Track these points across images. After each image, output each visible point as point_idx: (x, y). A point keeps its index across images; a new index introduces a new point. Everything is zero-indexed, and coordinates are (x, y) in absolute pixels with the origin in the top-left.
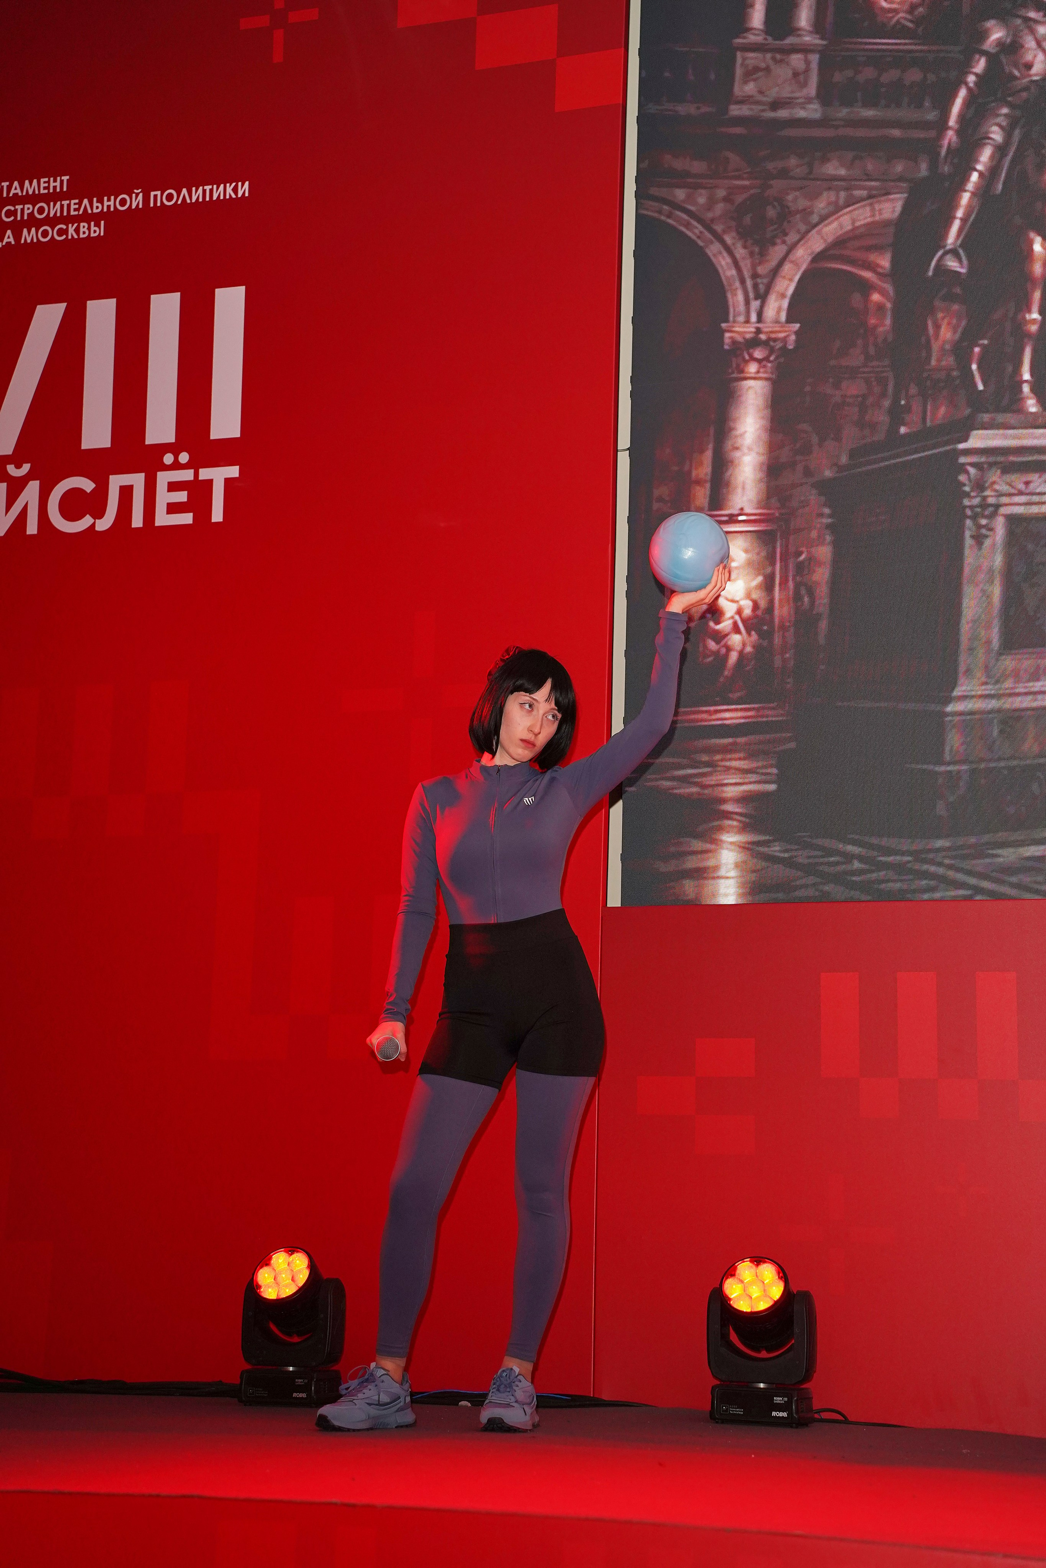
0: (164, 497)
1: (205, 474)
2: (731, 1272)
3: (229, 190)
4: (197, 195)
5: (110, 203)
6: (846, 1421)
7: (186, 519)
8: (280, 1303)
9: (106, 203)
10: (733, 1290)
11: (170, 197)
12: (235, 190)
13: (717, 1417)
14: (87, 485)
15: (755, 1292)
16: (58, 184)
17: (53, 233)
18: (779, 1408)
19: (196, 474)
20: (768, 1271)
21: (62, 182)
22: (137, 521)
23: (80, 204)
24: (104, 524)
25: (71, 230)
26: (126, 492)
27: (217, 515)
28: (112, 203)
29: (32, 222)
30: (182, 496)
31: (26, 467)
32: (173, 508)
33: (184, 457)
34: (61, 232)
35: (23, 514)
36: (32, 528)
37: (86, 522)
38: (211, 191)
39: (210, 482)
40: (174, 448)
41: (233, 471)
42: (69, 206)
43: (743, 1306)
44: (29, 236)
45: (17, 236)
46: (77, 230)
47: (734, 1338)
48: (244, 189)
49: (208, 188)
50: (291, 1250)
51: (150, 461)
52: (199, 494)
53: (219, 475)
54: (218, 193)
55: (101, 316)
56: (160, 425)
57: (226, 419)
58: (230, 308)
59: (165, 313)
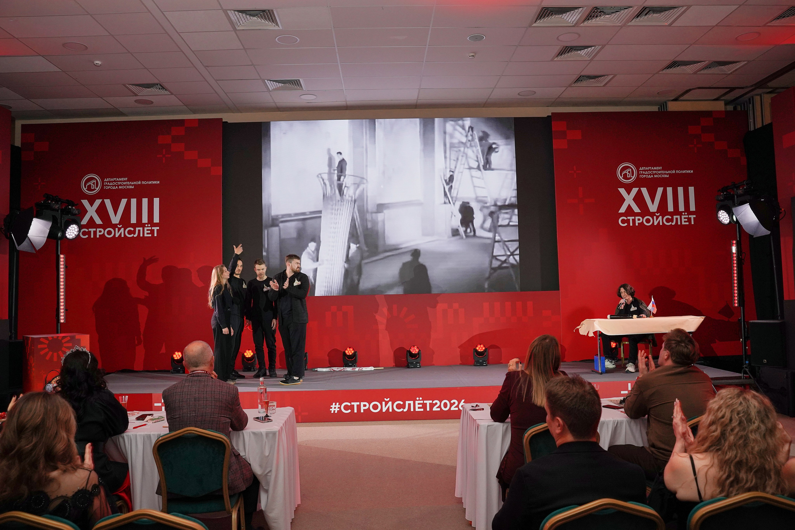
0: (146, 232)
1: (153, 228)
2: (245, 352)
3: (156, 182)
4: (150, 183)
5: (135, 183)
7: (150, 235)
8: (177, 360)
10: (246, 354)
11: (145, 183)
12: (157, 182)
14: (132, 229)
15: (249, 354)
16: (125, 179)
17: (125, 187)
18: (252, 369)
19: (152, 228)
20: (250, 351)
22: (141, 235)
23: (129, 183)
24: (135, 236)
25: (128, 187)
26: (139, 231)
27: (155, 235)
29: (121, 185)
30: (149, 232)
31: (121, 226)
32: (147, 234)
33: (149, 225)
34: (126, 187)
35: (121, 234)
36: (123, 236)
37: (132, 235)
39: (154, 230)
40: (148, 224)
41: (158, 228)
42: (127, 183)
43: (247, 356)
44: (120, 187)
45: (118, 187)
47: (245, 360)
48: (158, 182)
49: (152, 182)
50: (178, 352)
51: (143, 226)
52: (152, 232)
53: (156, 229)
54: (154, 182)
55: (134, 201)
56: (145, 220)
57: (156, 220)
58: (156, 201)
59: (145, 201)
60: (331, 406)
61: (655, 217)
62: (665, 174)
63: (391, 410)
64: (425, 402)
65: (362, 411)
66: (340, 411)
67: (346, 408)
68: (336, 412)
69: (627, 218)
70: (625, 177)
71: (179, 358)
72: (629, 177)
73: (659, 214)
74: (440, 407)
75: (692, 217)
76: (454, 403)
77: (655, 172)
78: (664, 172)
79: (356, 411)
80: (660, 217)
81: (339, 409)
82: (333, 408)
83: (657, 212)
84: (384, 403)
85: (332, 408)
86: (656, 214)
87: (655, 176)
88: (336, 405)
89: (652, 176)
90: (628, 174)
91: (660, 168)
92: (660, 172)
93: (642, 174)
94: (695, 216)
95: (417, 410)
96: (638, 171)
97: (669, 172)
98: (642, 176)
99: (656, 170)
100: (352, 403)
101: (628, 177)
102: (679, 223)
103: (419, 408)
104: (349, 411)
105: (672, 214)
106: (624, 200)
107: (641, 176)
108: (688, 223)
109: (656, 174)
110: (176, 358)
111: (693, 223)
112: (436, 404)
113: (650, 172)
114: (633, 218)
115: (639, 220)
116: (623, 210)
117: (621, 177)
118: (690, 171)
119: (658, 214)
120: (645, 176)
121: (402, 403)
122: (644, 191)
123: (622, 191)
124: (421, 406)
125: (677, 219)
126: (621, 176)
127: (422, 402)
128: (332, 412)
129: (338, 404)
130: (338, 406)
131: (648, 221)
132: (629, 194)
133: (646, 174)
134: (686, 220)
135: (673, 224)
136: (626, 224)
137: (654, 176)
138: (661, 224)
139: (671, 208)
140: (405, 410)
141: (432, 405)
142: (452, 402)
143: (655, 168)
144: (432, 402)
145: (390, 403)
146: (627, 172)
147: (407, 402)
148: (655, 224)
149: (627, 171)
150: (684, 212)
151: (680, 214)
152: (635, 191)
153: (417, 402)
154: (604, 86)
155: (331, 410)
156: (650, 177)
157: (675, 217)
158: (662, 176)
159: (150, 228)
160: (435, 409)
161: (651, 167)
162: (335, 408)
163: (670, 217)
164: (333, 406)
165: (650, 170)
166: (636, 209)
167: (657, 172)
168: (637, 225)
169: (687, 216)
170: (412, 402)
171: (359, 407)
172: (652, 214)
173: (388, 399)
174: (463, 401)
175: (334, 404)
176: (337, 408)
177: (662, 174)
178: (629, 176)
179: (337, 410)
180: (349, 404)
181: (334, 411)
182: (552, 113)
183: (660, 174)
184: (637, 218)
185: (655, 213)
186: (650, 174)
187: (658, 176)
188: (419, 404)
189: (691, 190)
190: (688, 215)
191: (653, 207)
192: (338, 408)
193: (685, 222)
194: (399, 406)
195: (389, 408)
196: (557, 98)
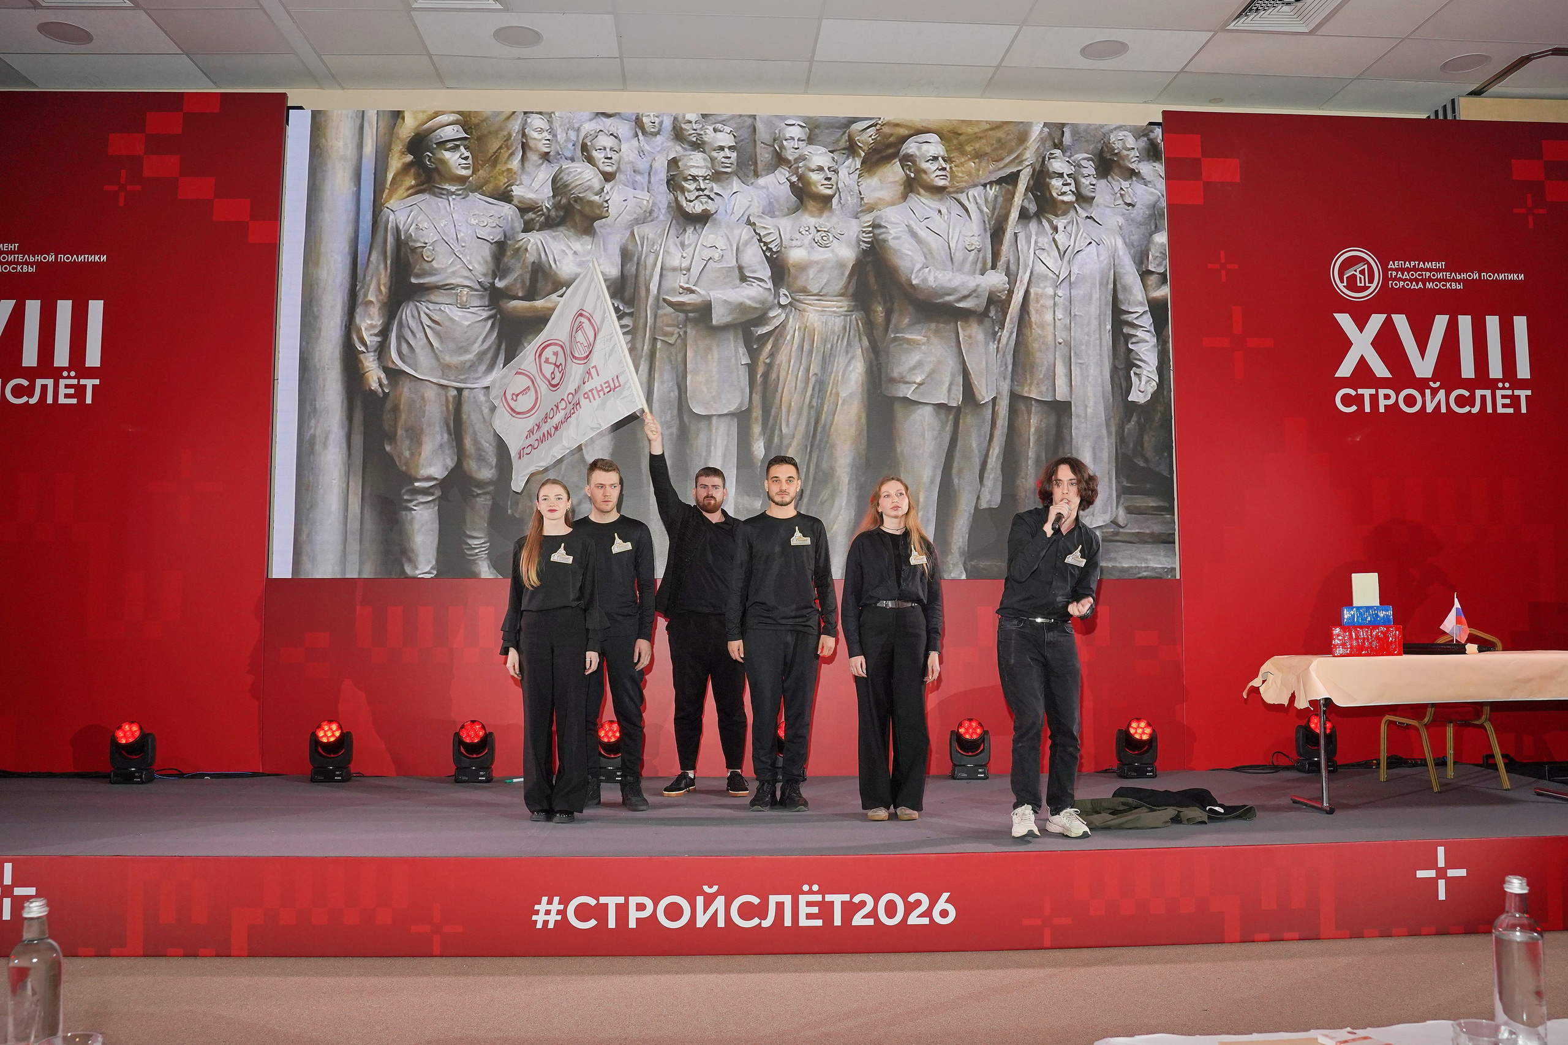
0: (62, 391)
1: (82, 382)
2: (320, 727)
3: (97, 258)
4: (81, 258)
5: (38, 258)
6: (364, 776)
7: (74, 401)
8: (127, 745)
9: (36, 258)
10: (321, 734)
11: (68, 258)
12: (100, 258)
13: (313, 780)
14: (25, 383)
15: (329, 734)
16: (13, 247)
17: (10, 268)
18: (338, 776)
19: (79, 382)
20: (334, 727)
21: (15, 246)
22: (50, 400)
23: (24, 257)
24: (33, 401)
25: (19, 268)
26: (44, 388)
27: (89, 401)
28: (39, 258)
29: (1, 263)
30: (72, 391)
32: (67, 396)
33: (73, 374)
34: (13, 269)
37: (25, 399)
38: (88, 257)
39: (85, 386)
40: (68, 369)
41: (97, 382)
42: (18, 257)
43: (325, 740)
46: (22, 268)
47: (320, 750)
48: (104, 258)
49: (86, 256)
50: (131, 723)
51: (56, 374)
52: (80, 391)
53: (90, 383)
54: (91, 258)
55: (33, 308)
56: (61, 357)
57: (93, 358)
58: (96, 309)
59: (64, 309)
60: (537, 907)
61: (1428, 392)
62: (1454, 280)
63: (721, 923)
64: (829, 898)
65: (632, 924)
66: (563, 924)
67: (583, 912)
68: (551, 926)
69: (1357, 392)
70: (1352, 284)
71: (131, 740)
72: (1363, 285)
73: (1438, 384)
74: (873, 914)
75: (1523, 394)
76: (918, 903)
77: (1428, 274)
78: (1451, 274)
79: (612, 924)
80: (1442, 393)
81: (559, 918)
82: (542, 912)
83: (1434, 379)
84: (700, 900)
85: (537, 912)
86: (1431, 384)
87: (1429, 285)
88: (550, 902)
89: (1420, 285)
90: (1360, 278)
91: (1441, 265)
92: (1440, 275)
93: (1396, 279)
94: (1529, 392)
95: (803, 922)
96: (1385, 270)
97: (1464, 276)
98: (1396, 285)
99: (1430, 270)
100: (603, 900)
101: (1359, 284)
102: (1490, 410)
103: (809, 916)
104: (593, 923)
105: (1470, 385)
106: (1349, 344)
107: (1392, 284)
108: (1511, 411)
109: (1430, 280)
110: (124, 741)
111: (1524, 410)
112: (863, 904)
113: (1416, 275)
114: (1373, 391)
115: (1387, 397)
116: (1345, 370)
117: (1341, 286)
118: (1518, 277)
119: (1435, 383)
120: (1402, 283)
121: (756, 900)
122: (1401, 322)
123: (1345, 320)
124: (815, 910)
125: (1483, 398)
126: (1342, 282)
127: (819, 898)
128: (539, 926)
129: (556, 899)
130: (556, 906)
131: (1410, 401)
132: (1361, 326)
133: (1406, 280)
134: (1508, 401)
135: (1475, 410)
136: (1354, 408)
137: (1424, 285)
138: (1443, 410)
139: (1468, 370)
140: (767, 923)
141: (849, 910)
142: (912, 898)
143: (1428, 265)
144: (851, 898)
145: (719, 902)
146: (1356, 271)
147: (773, 899)
148: (1430, 409)
149: (1358, 270)
150: (1503, 381)
151: (1492, 385)
152: (1376, 321)
153: (803, 899)
154: (1312, 32)
155: (534, 918)
156: (1414, 286)
157: (1479, 393)
158: (1446, 285)
159: (75, 382)
160: (858, 920)
161: (1417, 263)
162: (548, 912)
163: (1467, 394)
164: (542, 907)
165: (1415, 269)
166: (1380, 370)
167: (1434, 275)
168: (1382, 410)
169: (1509, 392)
170: (787, 899)
171: (622, 910)
172: (1421, 385)
173: (715, 888)
174: (946, 895)
175: (545, 899)
176: (554, 912)
177: (1446, 280)
178: (1361, 283)
179: (553, 918)
180: (592, 902)
181: (546, 922)
182: (1164, 112)
183: (1440, 281)
184: (1382, 392)
185: (1428, 380)
186: (1417, 281)
187: (1437, 285)
188: (809, 904)
189: (1520, 324)
190: (1511, 388)
191: (1423, 367)
192: (559, 912)
193: (1504, 406)
194: (746, 911)
195: (715, 914)
196: (1179, 73)
